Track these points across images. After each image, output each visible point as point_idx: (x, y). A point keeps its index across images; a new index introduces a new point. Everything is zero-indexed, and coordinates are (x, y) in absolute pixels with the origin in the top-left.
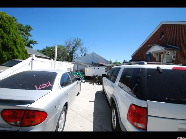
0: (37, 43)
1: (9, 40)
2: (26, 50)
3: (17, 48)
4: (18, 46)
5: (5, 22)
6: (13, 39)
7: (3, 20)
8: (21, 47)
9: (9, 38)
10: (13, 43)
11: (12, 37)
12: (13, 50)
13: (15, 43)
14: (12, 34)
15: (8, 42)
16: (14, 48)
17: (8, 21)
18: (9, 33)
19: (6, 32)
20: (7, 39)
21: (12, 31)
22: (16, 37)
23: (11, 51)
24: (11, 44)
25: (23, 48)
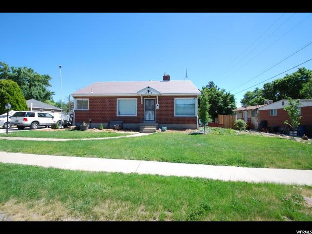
0: (54, 94)
1: (13, 100)
2: (26, 106)
3: (19, 105)
4: (19, 103)
5: (10, 88)
6: (16, 99)
7: (9, 87)
8: (23, 103)
9: (13, 99)
10: (16, 102)
11: (15, 97)
12: (16, 107)
13: (17, 102)
14: (16, 95)
15: (12, 102)
16: (17, 105)
17: (12, 87)
18: (13, 95)
19: (11, 95)
20: (12, 100)
21: (15, 93)
22: (18, 97)
23: (14, 107)
24: (14, 103)
25: (24, 104)
